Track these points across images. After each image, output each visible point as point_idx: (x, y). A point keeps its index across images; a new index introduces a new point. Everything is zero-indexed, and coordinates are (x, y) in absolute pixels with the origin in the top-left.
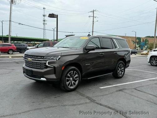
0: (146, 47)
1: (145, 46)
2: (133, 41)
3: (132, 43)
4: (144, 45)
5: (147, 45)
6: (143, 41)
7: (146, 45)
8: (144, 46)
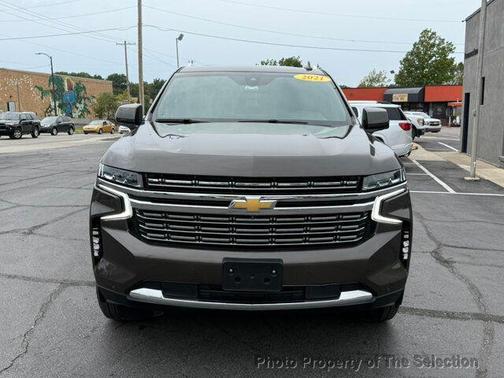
0: (81, 106)
1: (78, 105)
2: (40, 89)
3: (36, 95)
4: (74, 100)
5: (83, 101)
6: (70, 88)
7: (80, 103)
8: (74, 104)
